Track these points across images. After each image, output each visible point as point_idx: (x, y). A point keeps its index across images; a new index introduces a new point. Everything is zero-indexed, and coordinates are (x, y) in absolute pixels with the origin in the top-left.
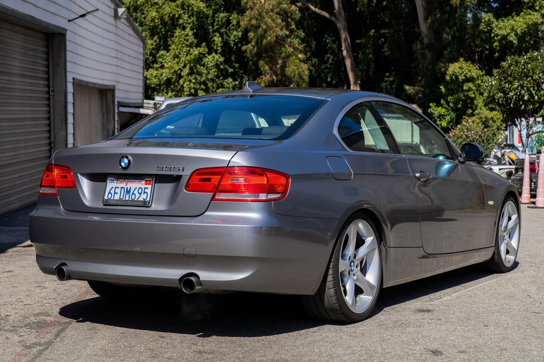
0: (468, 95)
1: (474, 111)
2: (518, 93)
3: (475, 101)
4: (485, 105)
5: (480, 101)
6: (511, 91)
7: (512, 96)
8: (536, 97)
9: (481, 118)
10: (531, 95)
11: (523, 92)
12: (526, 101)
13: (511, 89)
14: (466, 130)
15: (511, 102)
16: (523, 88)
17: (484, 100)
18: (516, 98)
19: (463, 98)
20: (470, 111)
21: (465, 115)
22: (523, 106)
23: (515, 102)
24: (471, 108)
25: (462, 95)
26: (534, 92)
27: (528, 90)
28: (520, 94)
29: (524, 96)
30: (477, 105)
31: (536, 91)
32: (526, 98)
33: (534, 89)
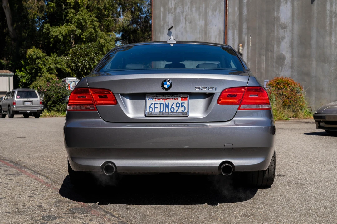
0: (38, 66)
1: (41, 74)
2: (83, 64)
3: (42, 69)
4: (48, 71)
5: (44, 69)
6: (79, 63)
7: (80, 65)
8: (92, 66)
9: (46, 78)
10: (90, 65)
11: (86, 63)
12: (87, 68)
13: (79, 62)
14: (56, 83)
15: (79, 68)
16: (85, 61)
17: (47, 69)
18: (82, 66)
19: (36, 67)
20: (39, 74)
21: (37, 76)
22: (86, 71)
23: (81, 68)
24: (40, 73)
25: (35, 66)
26: (91, 63)
27: (88, 62)
28: (84, 65)
29: (86, 65)
30: (43, 71)
31: (92, 63)
32: (87, 66)
33: (91, 62)
